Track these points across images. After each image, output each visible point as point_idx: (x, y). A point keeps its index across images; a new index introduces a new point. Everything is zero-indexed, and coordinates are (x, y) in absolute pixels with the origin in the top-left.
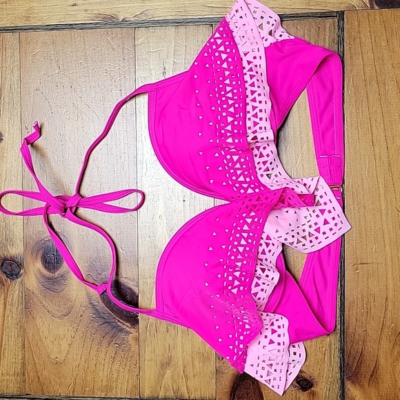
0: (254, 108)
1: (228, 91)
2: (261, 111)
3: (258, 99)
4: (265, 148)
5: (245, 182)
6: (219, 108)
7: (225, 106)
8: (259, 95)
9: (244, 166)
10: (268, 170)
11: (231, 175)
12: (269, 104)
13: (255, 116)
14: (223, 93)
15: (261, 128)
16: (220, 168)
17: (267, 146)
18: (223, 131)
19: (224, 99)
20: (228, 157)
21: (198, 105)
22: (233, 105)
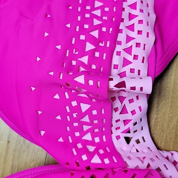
0: (129, 39)
1: (96, 6)
2: (138, 45)
3: (137, 27)
4: (131, 101)
5: (92, 143)
6: (78, 27)
7: (86, 26)
8: (140, 22)
9: (96, 122)
10: (129, 132)
11: (74, 130)
12: (152, 38)
13: (128, 50)
14: (88, 8)
15: (132, 71)
16: (59, 117)
17: (135, 99)
18: (74, 63)
19: (87, 16)
20: (74, 103)
21: (49, 16)
22: (99, 27)
